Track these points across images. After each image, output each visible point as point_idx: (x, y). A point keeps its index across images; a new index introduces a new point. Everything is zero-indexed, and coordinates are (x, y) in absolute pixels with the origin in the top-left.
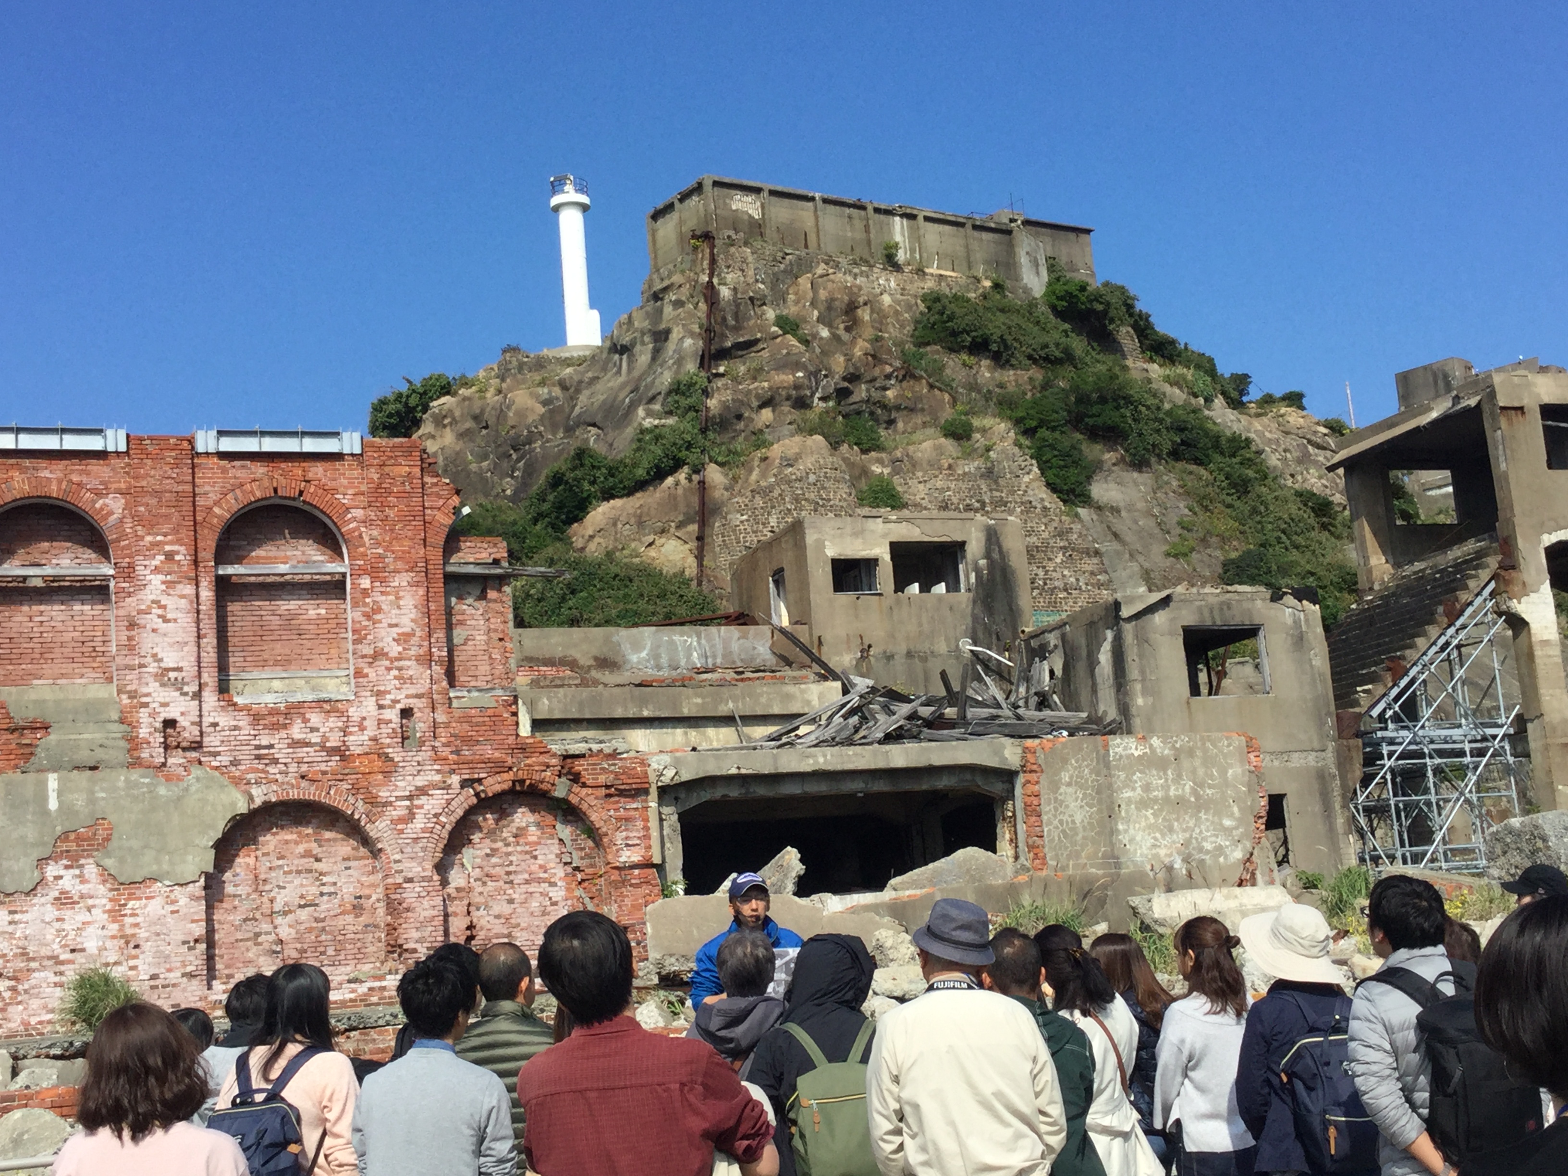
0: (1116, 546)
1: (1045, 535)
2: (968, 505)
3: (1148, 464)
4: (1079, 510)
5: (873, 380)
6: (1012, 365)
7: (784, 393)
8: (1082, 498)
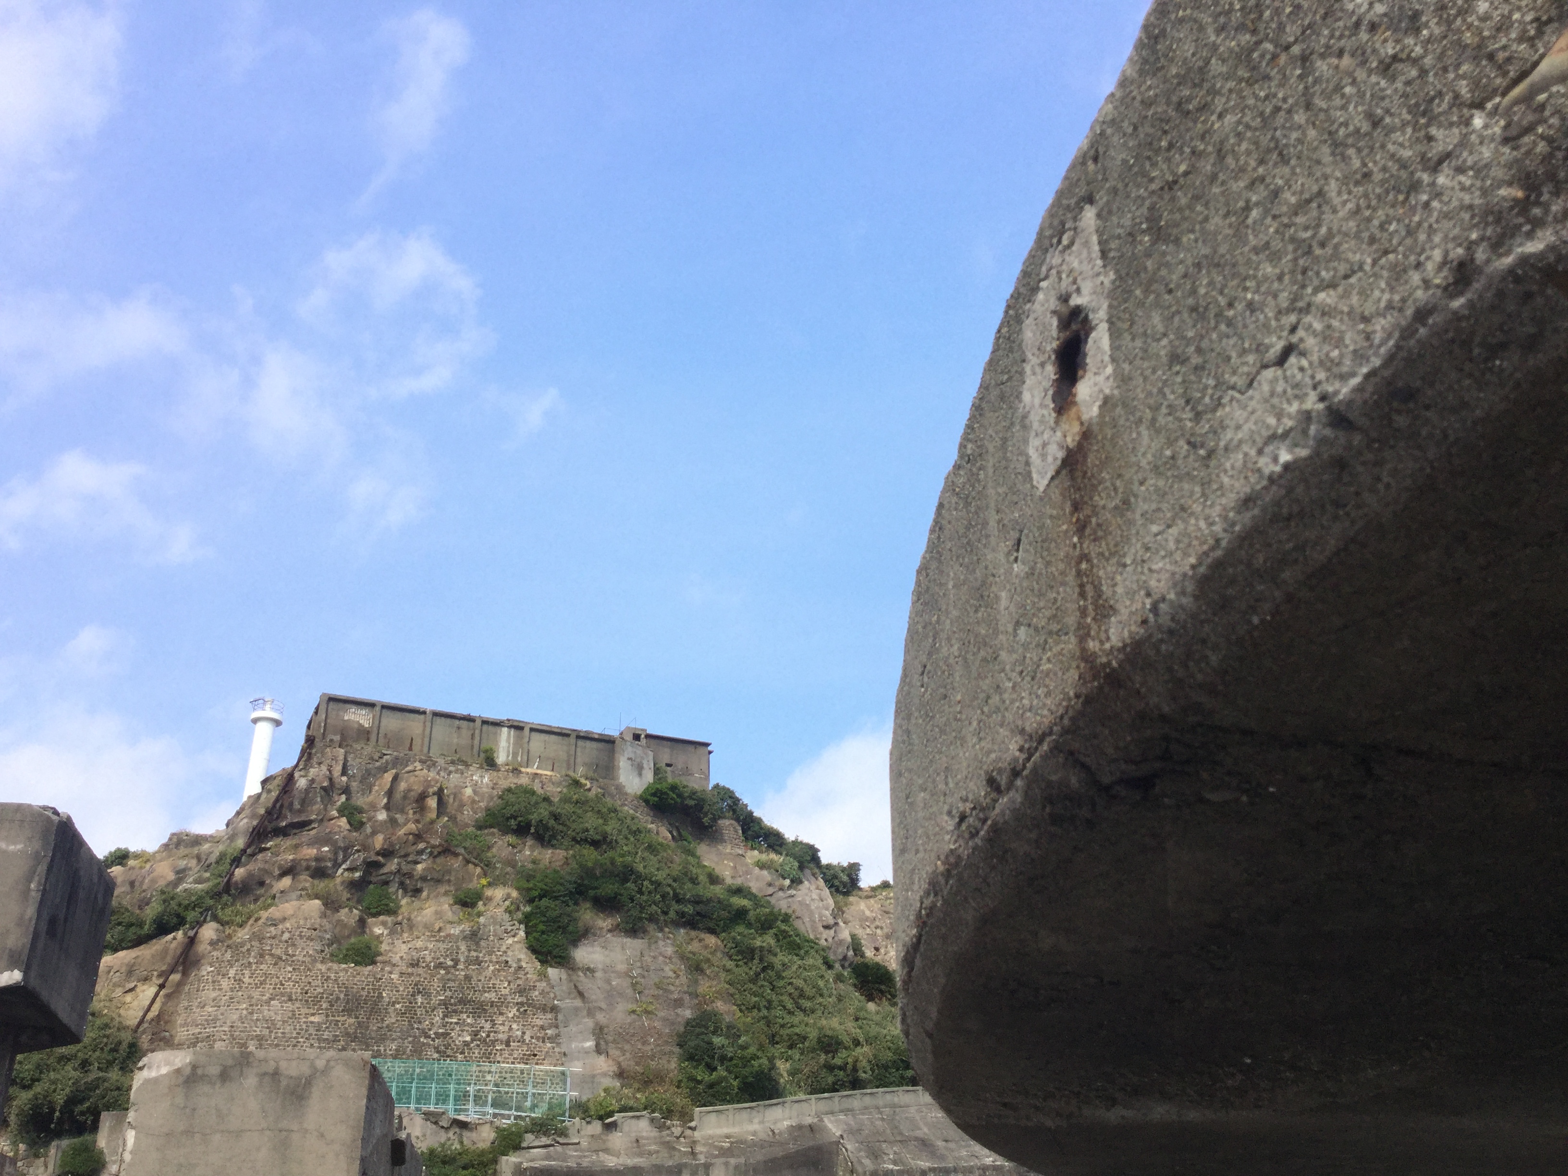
0: (578, 1003)
1: (507, 991)
2: (441, 963)
3: (645, 931)
4: (550, 971)
5: (406, 855)
6: (553, 846)
7: (304, 864)
8: (558, 960)
